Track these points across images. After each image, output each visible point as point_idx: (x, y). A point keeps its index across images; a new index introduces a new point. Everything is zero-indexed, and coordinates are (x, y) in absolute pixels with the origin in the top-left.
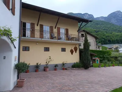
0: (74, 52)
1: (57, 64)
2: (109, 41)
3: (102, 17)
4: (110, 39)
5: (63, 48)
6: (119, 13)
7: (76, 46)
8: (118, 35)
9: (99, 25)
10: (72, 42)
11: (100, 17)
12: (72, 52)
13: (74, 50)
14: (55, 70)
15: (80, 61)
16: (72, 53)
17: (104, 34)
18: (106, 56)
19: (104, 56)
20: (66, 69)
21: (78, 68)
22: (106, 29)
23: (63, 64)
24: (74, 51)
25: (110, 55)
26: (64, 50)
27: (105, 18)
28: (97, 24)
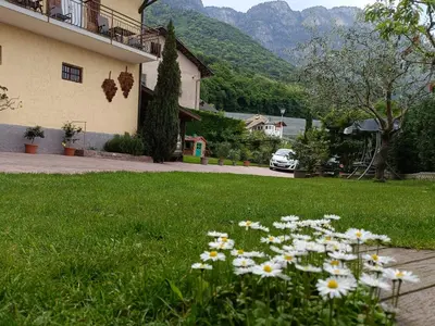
0: (119, 93)
1: (38, 128)
2: (242, 101)
3: (229, 9)
4: (246, 95)
5: (71, 67)
6: (282, 11)
7: (129, 71)
8: (270, 85)
9: (215, 37)
10: (114, 43)
11: (224, 8)
12: (109, 89)
13: (118, 85)
14: (26, 152)
15: (138, 132)
16: (110, 95)
17: (228, 73)
18: (227, 134)
19: (223, 135)
20: (79, 153)
21: (128, 156)
22: (236, 56)
23: (69, 133)
24: (119, 89)
25: (239, 133)
26: (72, 73)
27: (239, 15)
28: (211, 33)
